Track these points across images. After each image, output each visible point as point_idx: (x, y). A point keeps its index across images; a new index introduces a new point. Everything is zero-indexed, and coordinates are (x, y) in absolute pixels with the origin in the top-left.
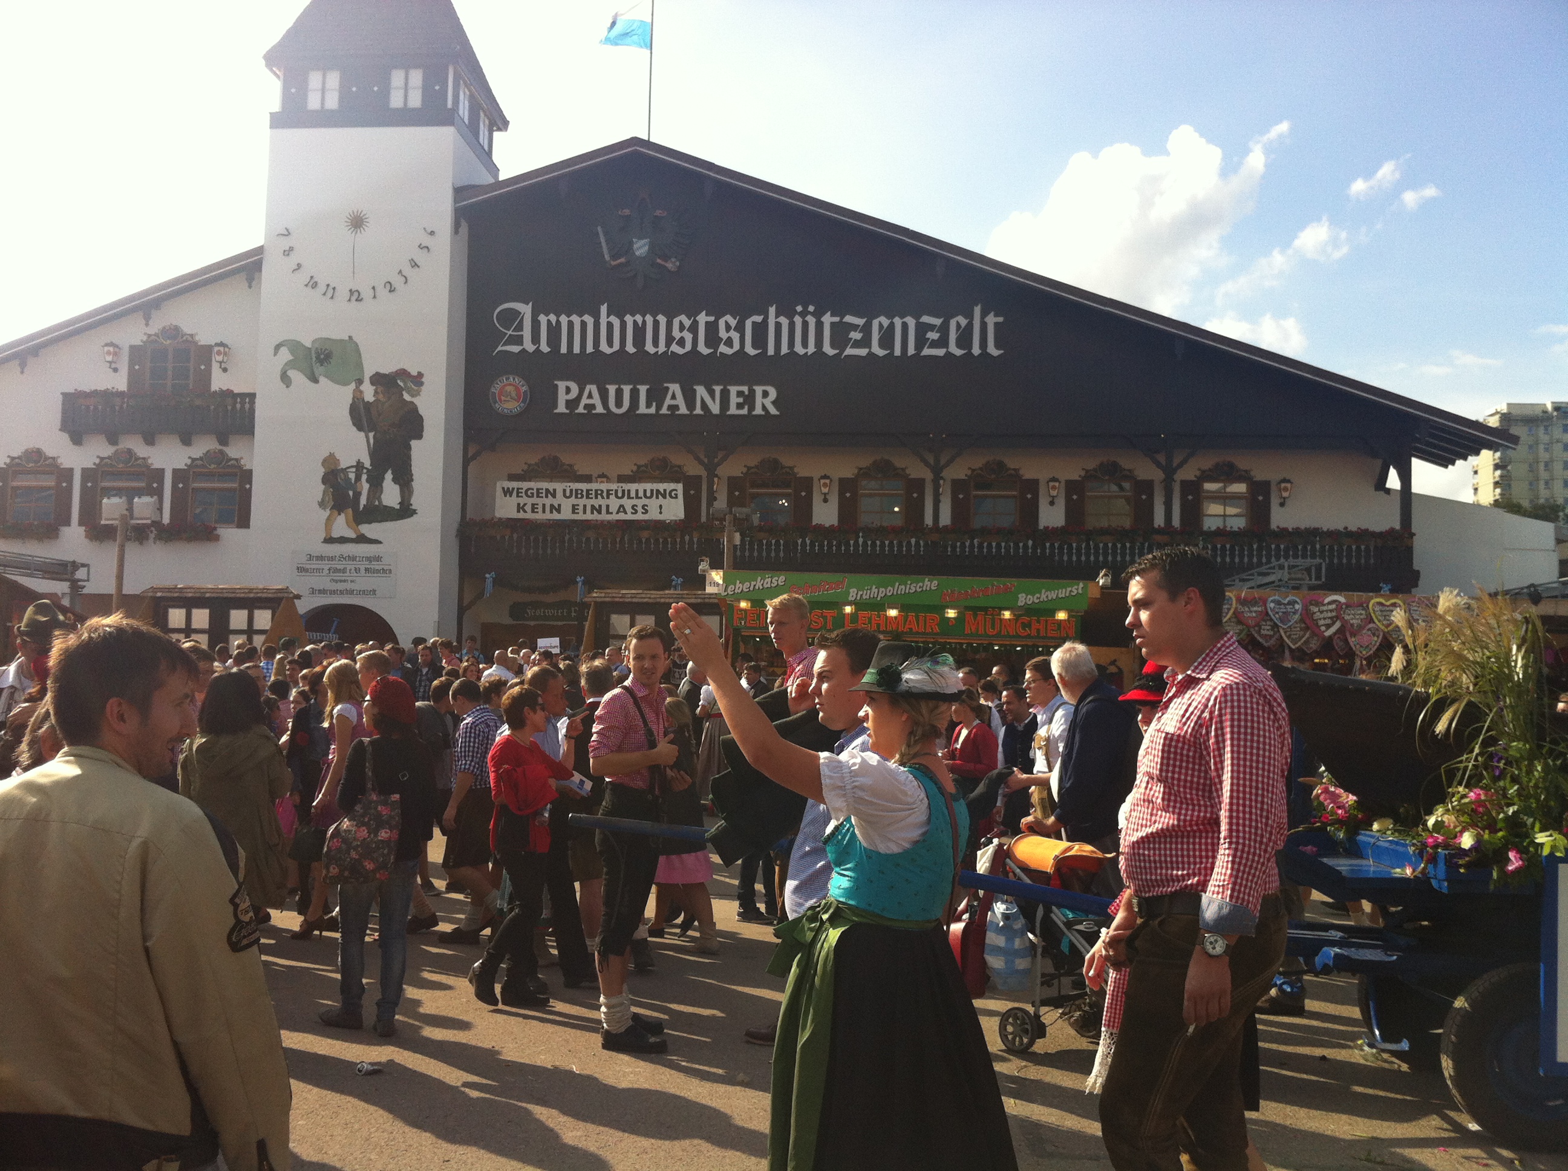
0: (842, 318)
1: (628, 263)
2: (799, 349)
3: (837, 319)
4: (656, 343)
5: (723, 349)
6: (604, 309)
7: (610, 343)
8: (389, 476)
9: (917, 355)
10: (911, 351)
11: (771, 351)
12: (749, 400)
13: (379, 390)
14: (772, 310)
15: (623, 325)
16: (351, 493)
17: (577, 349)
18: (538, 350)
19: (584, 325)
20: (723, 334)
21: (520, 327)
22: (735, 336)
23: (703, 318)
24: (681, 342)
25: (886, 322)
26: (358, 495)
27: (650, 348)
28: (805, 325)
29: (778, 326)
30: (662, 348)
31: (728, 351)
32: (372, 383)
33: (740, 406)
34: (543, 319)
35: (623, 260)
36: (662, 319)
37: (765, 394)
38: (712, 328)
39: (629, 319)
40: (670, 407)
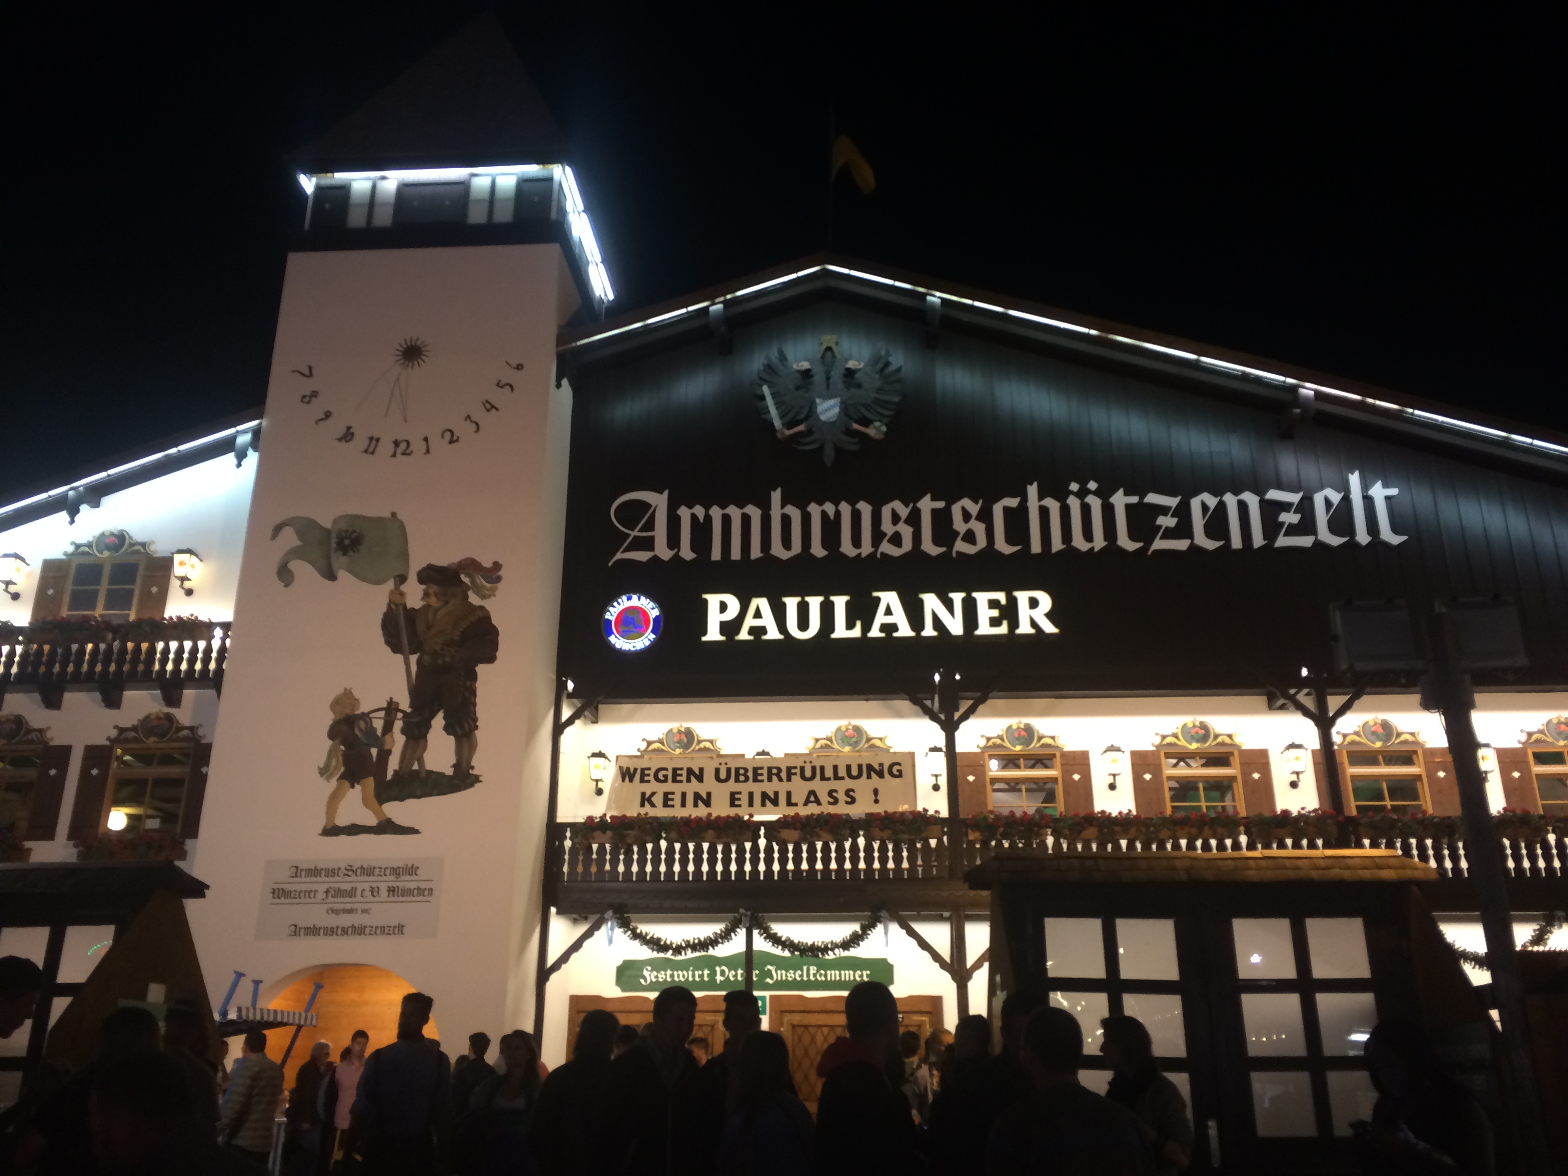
0: (1142, 497)
1: (809, 432)
2: (1079, 543)
3: (1134, 499)
4: (856, 542)
5: (961, 546)
6: (776, 496)
7: (787, 543)
8: (438, 721)
9: (1268, 548)
10: (1258, 540)
11: (1036, 547)
12: (1009, 613)
13: (431, 591)
14: (1032, 490)
15: (806, 518)
16: (374, 751)
17: (736, 554)
18: (677, 558)
19: (746, 520)
20: (959, 525)
21: (650, 525)
22: (979, 528)
23: (927, 505)
24: (896, 540)
25: (1212, 501)
26: (385, 755)
27: (847, 548)
28: (1086, 510)
29: (1044, 512)
30: (866, 549)
31: (970, 549)
32: (421, 581)
33: (995, 622)
34: (684, 513)
35: (801, 428)
36: (865, 508)
37: (1034, 603)
38: (942, 519)
39: (814, 509)
40: (884, 628)
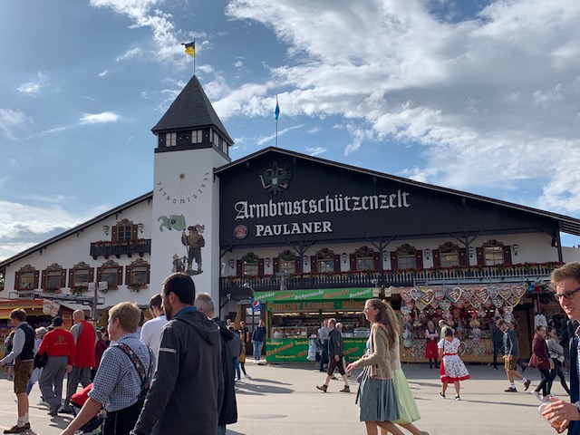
0: (351, 198)
4: (288, 211)
6: (271, 201)
7: (273, 212)
8: (194, 260)
10: (377, 207)
11: (328, 211)
12: (322, 227)
13: (191, 232)
14: (327, 197)
15: (277, 206)
16: (182, 267)
17: (262, 216)
18: (250, 217)
19: (264, 207)
20: (311, 206)
21: (244, 210)
22: (315, 207)
23: (304, 202)
24: (297, 210)
25: (367, 198)
26: (184, 267)
27: (286, 213)
28: (339, 201)
29: (330, 202)
30: (290, 213)
31: (313, 212)
32: (189, 230)
33: (318, 229)
34: (251, 206)
36: (290, 203)
37: (327, 224)
38: (307, 205)
39: (279, 204)
40: (295, 231)
